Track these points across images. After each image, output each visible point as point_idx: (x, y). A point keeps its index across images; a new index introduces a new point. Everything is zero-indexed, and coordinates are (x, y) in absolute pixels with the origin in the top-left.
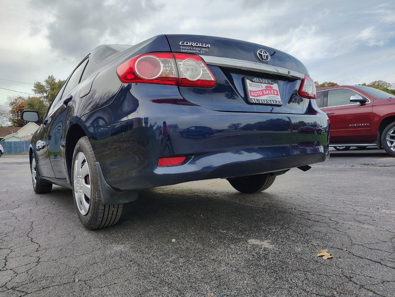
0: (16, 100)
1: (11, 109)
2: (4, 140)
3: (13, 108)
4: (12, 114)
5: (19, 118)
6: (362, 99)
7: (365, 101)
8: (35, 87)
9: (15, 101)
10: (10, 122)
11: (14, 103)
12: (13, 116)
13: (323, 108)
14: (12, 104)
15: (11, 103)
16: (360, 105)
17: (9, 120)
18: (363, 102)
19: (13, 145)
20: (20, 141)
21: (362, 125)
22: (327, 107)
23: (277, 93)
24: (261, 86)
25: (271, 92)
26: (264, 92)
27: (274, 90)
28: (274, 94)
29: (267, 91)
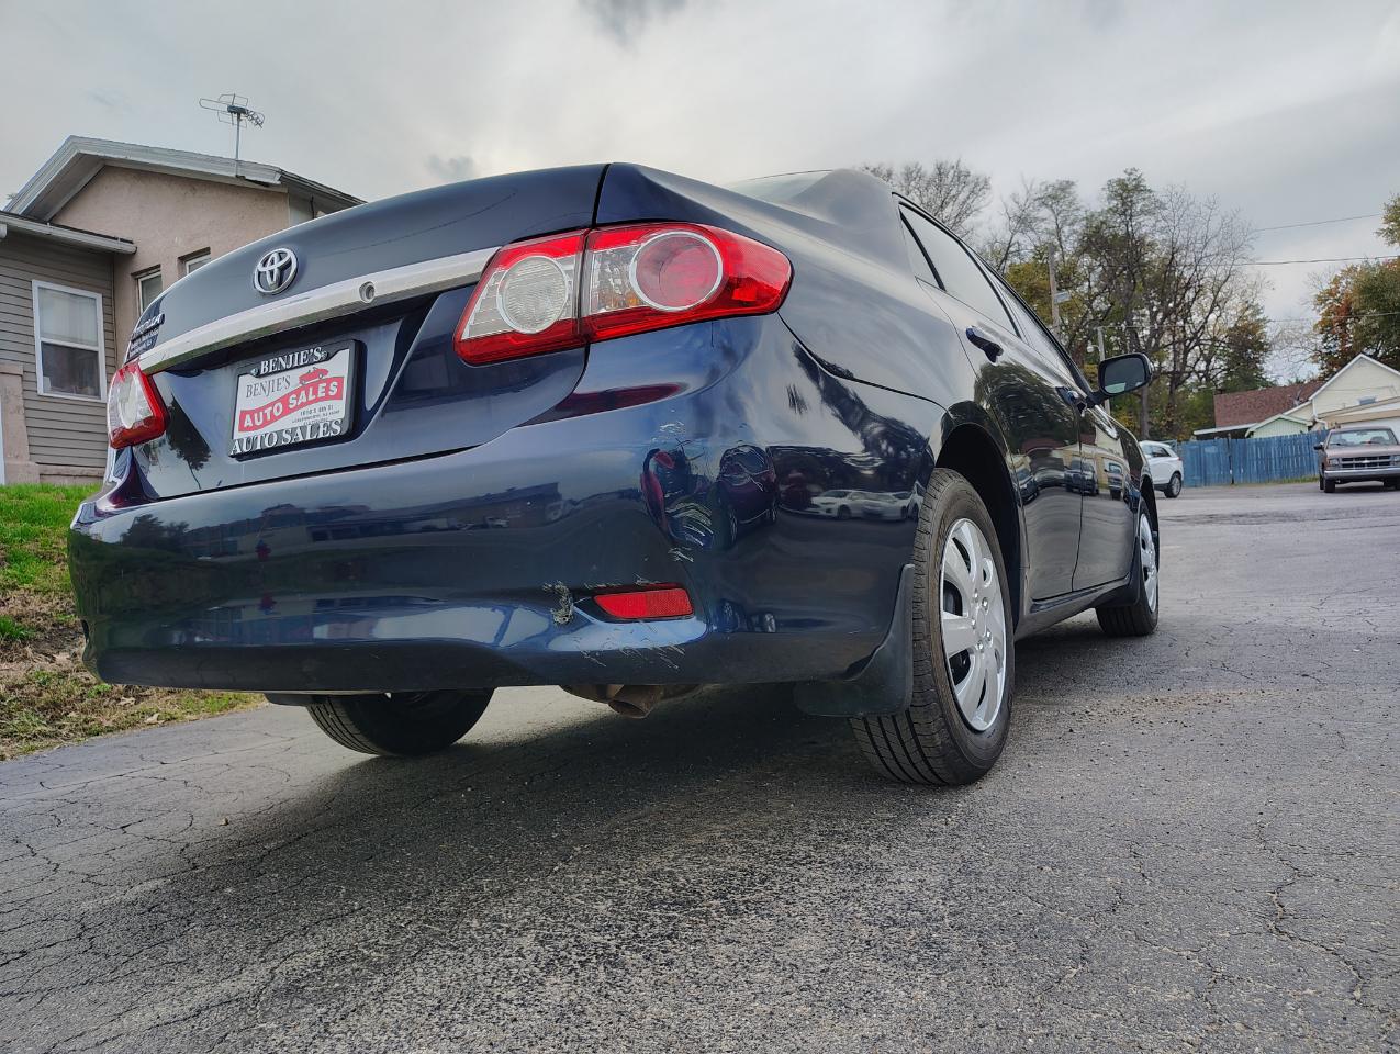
0: (1336, 281)
1: (1320, 318)
2: (1252, 433)
3: (1327, 313)
4: (1322, 336)
5: (1349, 345)
8: (1388, 220)
9: (1333, 286)
10: (1317, 362)
11: (1330, 293)
12: (1325, 341)
14: (1321, 300)
15: (1319, 298)
17: (1313, 357)
19: (1273, 449)
20: (1297, 432)
23: (340, 387)
24: (284, 384)
25: (315, 392)
26: (291, 401)
27: (329, 381)
28: (328, 397)
29: (303, 393)
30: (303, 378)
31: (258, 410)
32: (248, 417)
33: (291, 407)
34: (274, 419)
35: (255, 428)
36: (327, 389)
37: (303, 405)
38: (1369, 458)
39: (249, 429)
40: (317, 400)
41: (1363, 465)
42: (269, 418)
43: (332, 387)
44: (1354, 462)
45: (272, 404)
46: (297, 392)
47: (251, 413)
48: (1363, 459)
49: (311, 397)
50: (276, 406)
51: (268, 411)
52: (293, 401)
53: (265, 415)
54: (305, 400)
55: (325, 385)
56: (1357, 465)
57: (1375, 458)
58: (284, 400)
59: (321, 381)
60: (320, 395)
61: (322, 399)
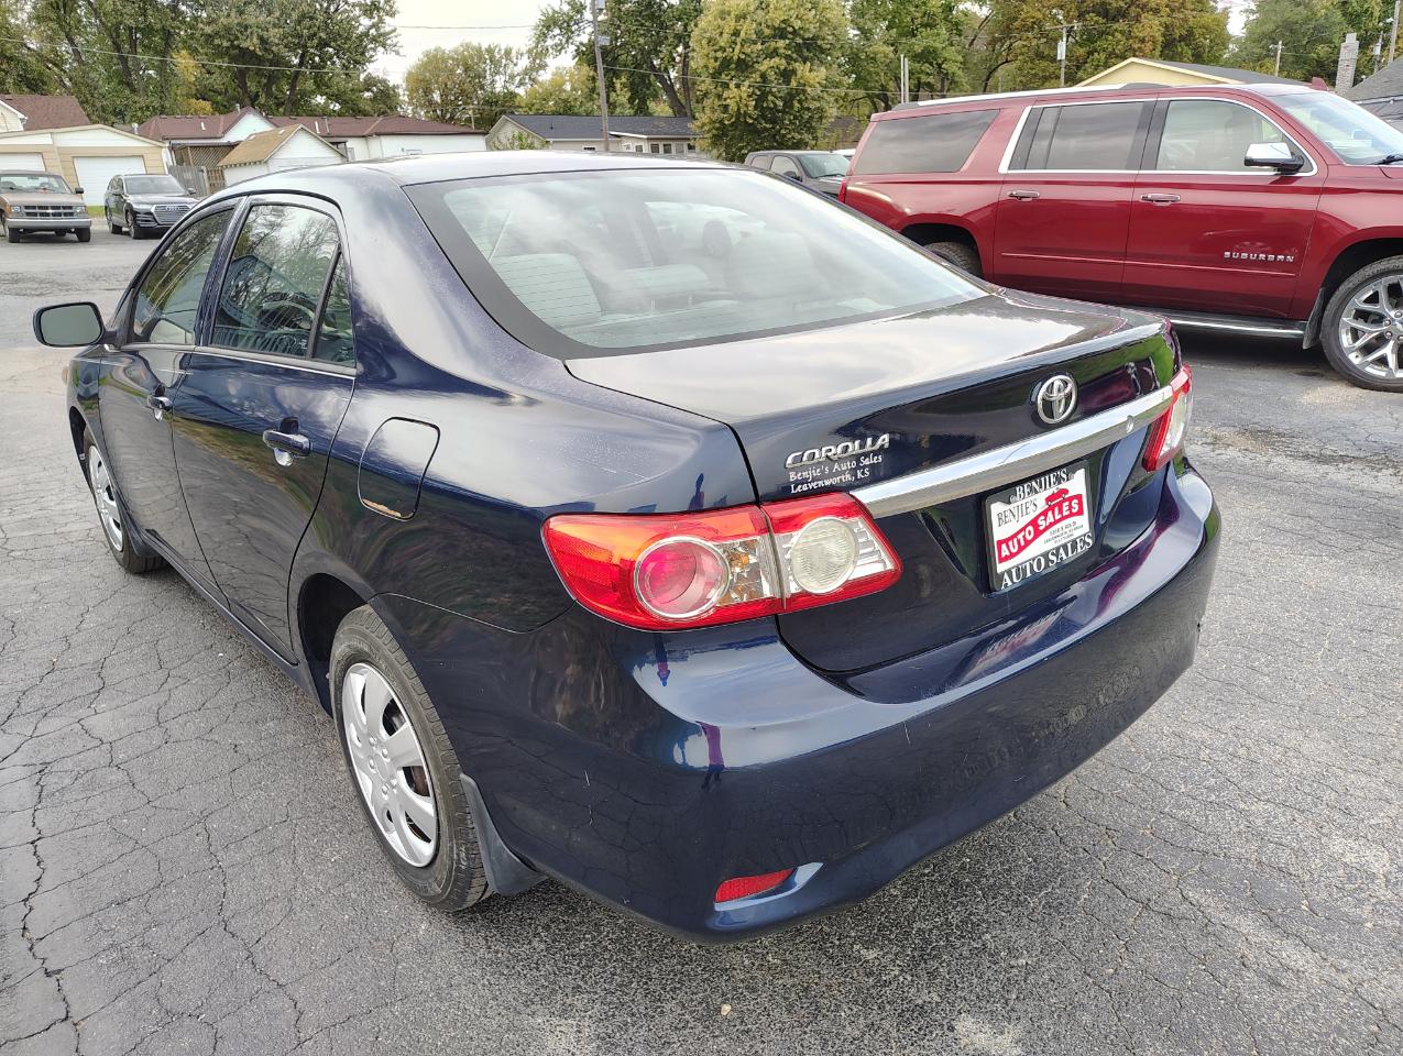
6: (1289, 157)
7: (1298, 168)
13: (1141, 172)
16: (1278, 178)
18: (1286, 172)
21: (1266, 258)
22: (1155, 169)
23: (1080, 504)
24: (1032, 507)
25: (1061, 511)
26: (1040, 522)
27: (1070, 499)
28: (1072, 515)
29: (1050, 514)
30: (1048, 499)
31: (1012, 538)
32: (1004, 546)
33: (1041, 528)
34: (1028, 543)
35: (1012, 555)
36: (1070, 507)
37: (1051, 525)
38: (53, 208)
39: (1007, 558)
40: (1063, 518)
41: (48, 215)
42: (1023, 543)
43: (1074, 505)
44: (37, 211)
45: (1024, 529)
46: (1044, 513)
47: (1006, 541)
48: (47, 208)
49: (1058, 517)
50: (1027, 530)
51: (1020, 536)
52: (1042, 523)
53: (1019, 541)
54: (1052, 520)
55: (1067, 503)
56: (42, 214)
57: (58, 208)
58: (1034, 523)
59: (1065, 500)
60: (1065, 513)
61: (1067, 517)
